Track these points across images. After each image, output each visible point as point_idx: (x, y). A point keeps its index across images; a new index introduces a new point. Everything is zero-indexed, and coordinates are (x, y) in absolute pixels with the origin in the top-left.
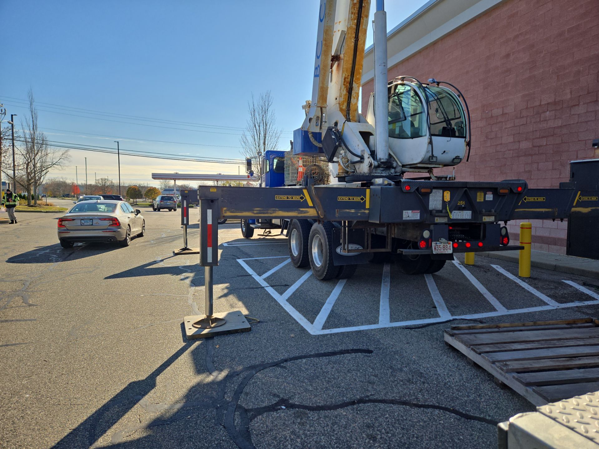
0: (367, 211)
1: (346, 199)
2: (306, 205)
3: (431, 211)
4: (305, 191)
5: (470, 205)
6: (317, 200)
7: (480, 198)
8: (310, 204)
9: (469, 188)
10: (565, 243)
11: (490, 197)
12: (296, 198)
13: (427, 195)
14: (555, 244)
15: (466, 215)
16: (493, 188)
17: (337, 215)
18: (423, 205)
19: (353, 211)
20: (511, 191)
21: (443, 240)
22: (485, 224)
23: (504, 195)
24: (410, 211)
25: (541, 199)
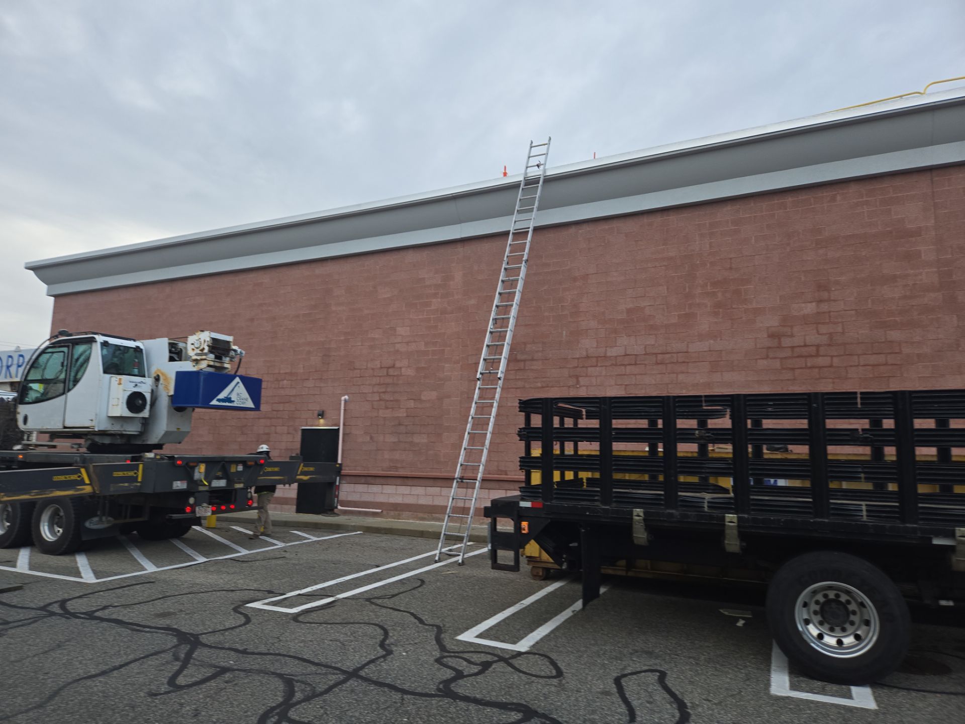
0: (139, 484)
1: (121, 474)
2: (82, 482)
3: (196, 481)
4: (83, 470)
5: (226, 475)
6: (94, 476)
7: (233, 470)
8: (87, 481)
9: (227, 462)
10: (295, 502)
11: (240, 468)
12: (74, 477)
13: (193, 468)
14: (287, 504)
15: (222, 483)
16: (243, 462)
17: (112, 489)
18: (189, 477)
19: (126, 485)
20: (256, 463)
21: (205, 505)
22: (236, 490)
23: (250, 467)
24: (179, 482)
25: (276, 469)
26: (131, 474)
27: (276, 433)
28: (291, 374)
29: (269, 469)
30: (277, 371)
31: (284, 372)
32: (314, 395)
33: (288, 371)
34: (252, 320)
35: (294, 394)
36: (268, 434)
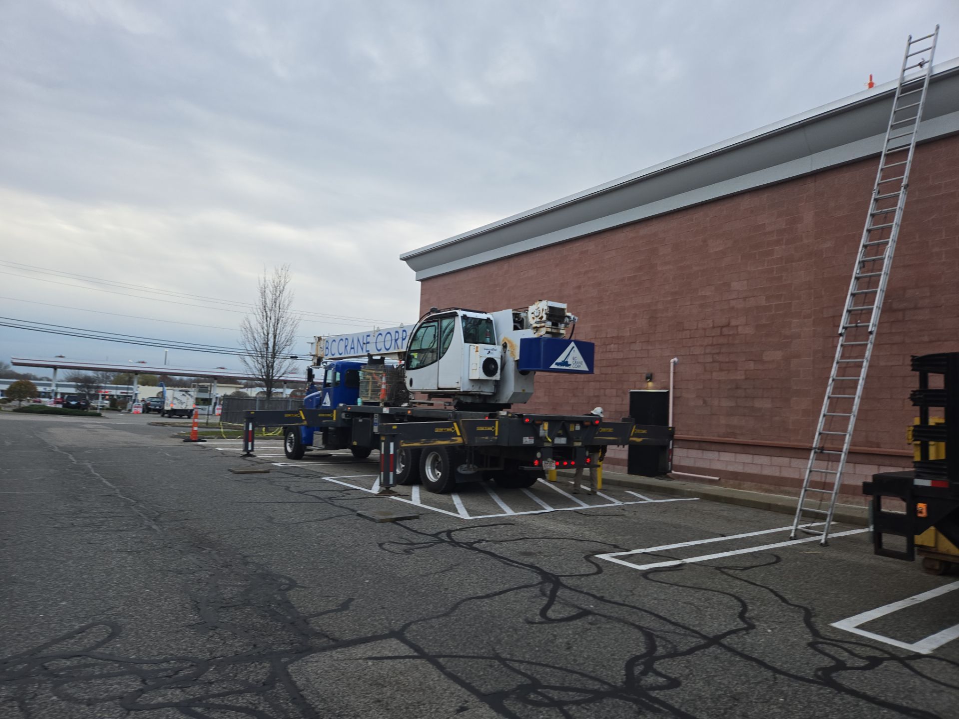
0: (496, 438)
1: (482, 429)
2: (455, 435)
3: (542, 437)
4: (455, 424)
5: (566, 434)
6: (463, 430)
7: (572, 429)
8: (459, 434)
9: (566, 421)
10: (626, 463)
11: (578, 428)
12: (449, 430)
13: (539, 425)
14: (619, 465)
15: (562, 441)
16: (580, 421)
17: (476, 441)
18: (535, 433)
19: (487, 438)
20: (592, 423)
21: (550, 459)
22: (575, 447)
23: (587, 427)
24: (527, 438)
25: (610, 430)
26: (490, 429)
27: (605, 395)
28: (618, 338)
29: (604, 430)
30: (604, 335)
31: (611, 336)
32: (642, 358)
33: (614, 335)
34: (579, 287)
35: (621, 357)
36: (598, 396)
